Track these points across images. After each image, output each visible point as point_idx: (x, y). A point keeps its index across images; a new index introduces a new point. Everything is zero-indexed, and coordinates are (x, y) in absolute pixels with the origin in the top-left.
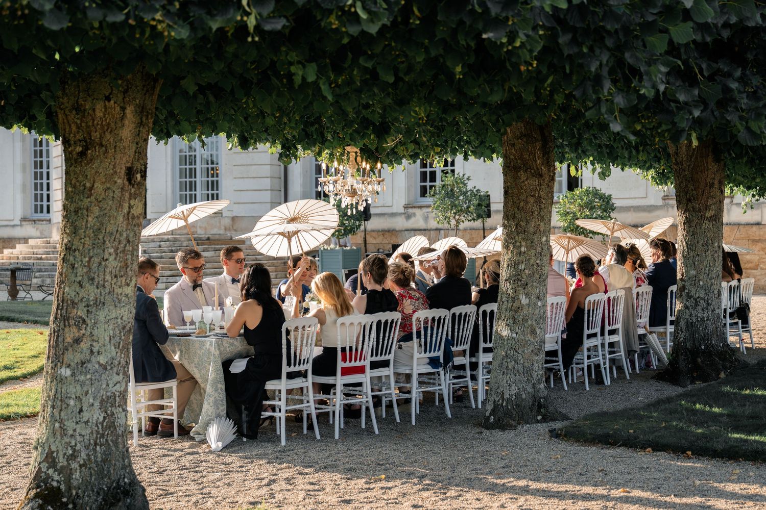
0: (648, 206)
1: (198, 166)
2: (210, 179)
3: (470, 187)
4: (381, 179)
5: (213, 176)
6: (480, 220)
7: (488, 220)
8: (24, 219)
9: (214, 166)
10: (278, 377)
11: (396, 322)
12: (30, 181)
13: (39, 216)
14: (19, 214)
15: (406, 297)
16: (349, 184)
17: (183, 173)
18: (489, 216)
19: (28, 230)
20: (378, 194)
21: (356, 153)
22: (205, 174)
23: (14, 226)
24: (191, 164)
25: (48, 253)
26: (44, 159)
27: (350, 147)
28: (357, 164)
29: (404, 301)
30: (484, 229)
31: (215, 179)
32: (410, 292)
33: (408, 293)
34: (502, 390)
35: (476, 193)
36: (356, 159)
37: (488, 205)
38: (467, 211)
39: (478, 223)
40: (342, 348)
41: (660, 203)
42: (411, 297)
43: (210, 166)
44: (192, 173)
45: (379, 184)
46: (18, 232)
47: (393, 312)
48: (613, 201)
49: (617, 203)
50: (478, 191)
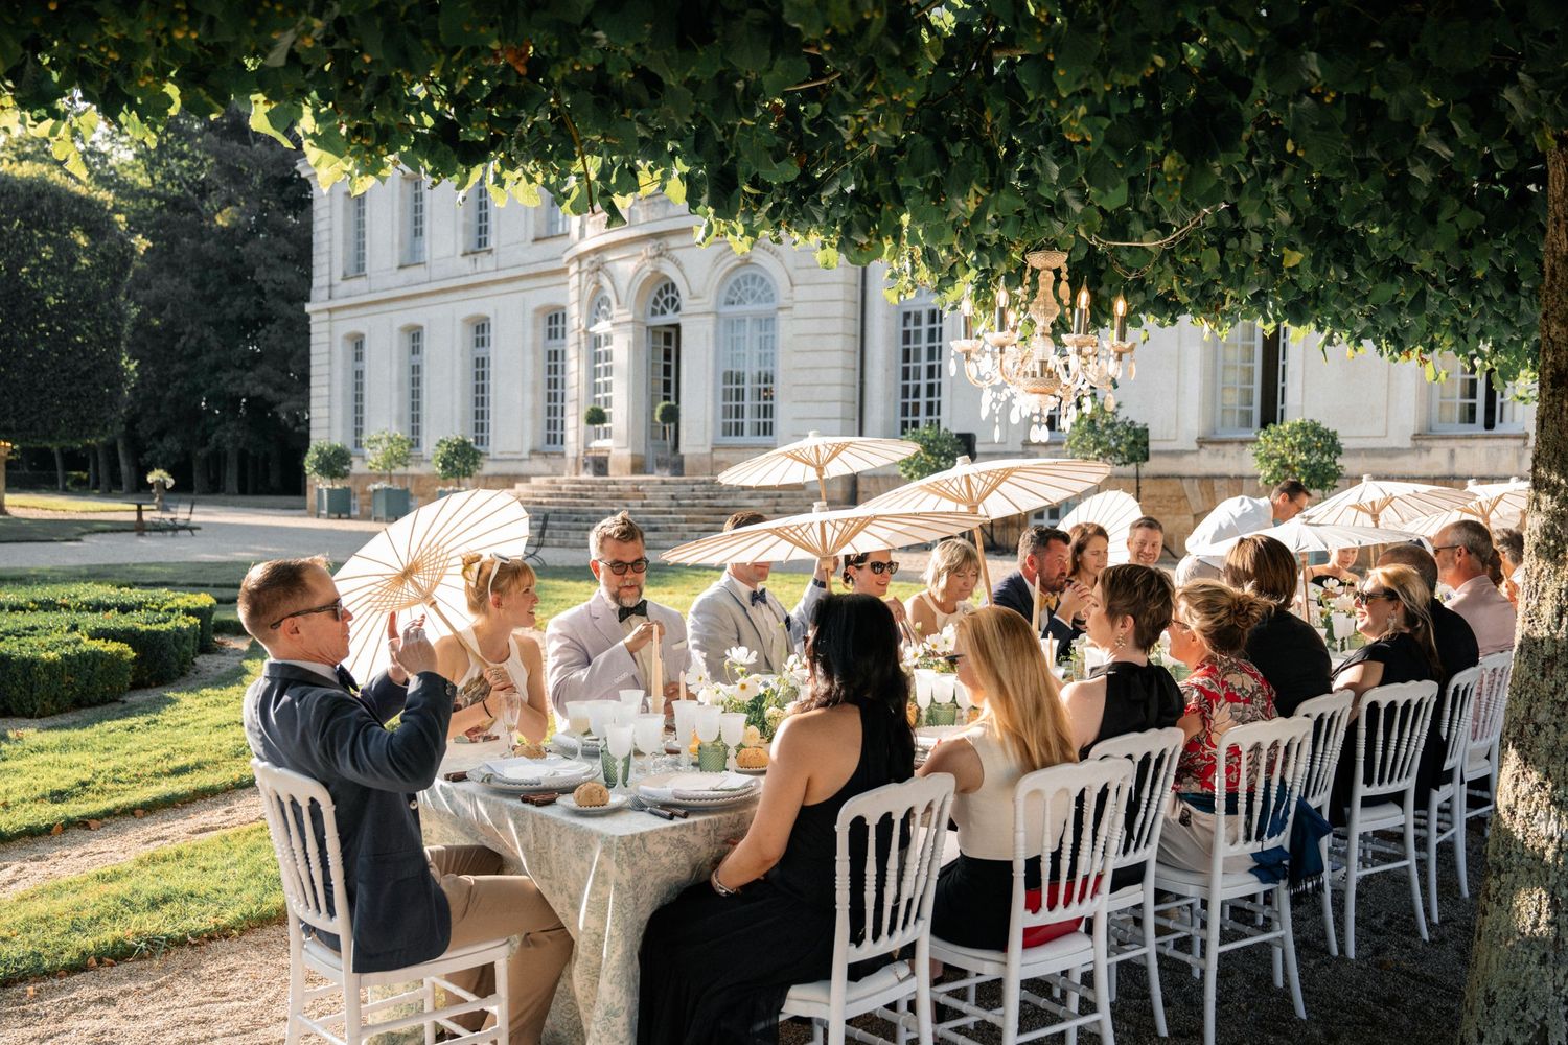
0: (1388, 450)
1: (747, 386)
2: (762, 403)
3: (1120, 419)
4: (1127, 345)
5: (766, 398)
6: (1133, 465)
7: (1146, 464)
8: (533, 452)
9: (768, 385)
10: (820, 972)
11: (1171, 757)
12: (543, 404)
13: (552, 447)
14: (528, 446)
15: (1218, 698)
16: (1037, 356)
17: (727, 395)
18: (1146, 458)
19: (539, 465)
20: (1116, 386)
21: (1057, 272)
22: (755, 396)
23: (521, 460)
24: (737, 382)
25: (550, 496)
26: (559, 377)
27: (1039, 255)
28: (1059, 301)
29: (1215, 711)
30: (1138, 478)
31: (769, 403)
32: (1229, 679)
33: (1224, 684)
34: (1540, 1014)
35: (1130, 428)
36: (1055, 289)
37: (1146, 444)
38: (1115, 452)
39: (1131, 469)
40: (1028, 862)
41: (1408, 444)
42: (1232, 698)
43: (762, 386)
44: (740, 395)
45: (1120, 358)
46: (524, 468)
47: (1168, 730)
48: (1340, 440)
49: (1345, 442)
50: (1132, 423)
